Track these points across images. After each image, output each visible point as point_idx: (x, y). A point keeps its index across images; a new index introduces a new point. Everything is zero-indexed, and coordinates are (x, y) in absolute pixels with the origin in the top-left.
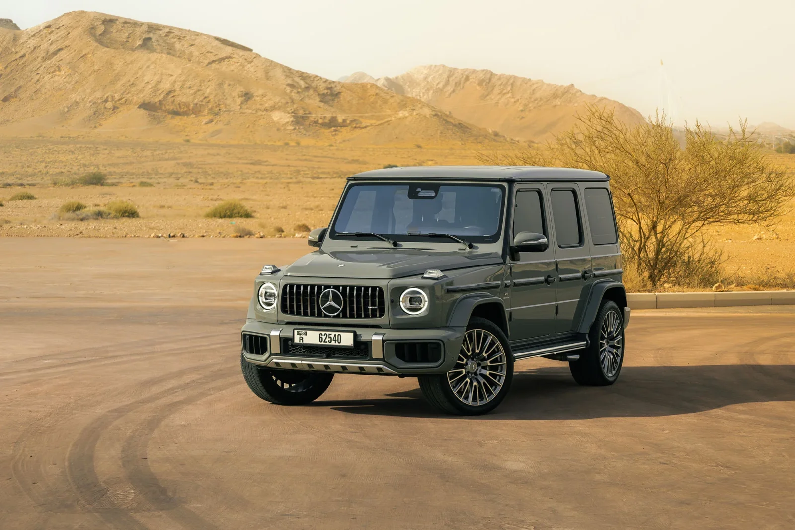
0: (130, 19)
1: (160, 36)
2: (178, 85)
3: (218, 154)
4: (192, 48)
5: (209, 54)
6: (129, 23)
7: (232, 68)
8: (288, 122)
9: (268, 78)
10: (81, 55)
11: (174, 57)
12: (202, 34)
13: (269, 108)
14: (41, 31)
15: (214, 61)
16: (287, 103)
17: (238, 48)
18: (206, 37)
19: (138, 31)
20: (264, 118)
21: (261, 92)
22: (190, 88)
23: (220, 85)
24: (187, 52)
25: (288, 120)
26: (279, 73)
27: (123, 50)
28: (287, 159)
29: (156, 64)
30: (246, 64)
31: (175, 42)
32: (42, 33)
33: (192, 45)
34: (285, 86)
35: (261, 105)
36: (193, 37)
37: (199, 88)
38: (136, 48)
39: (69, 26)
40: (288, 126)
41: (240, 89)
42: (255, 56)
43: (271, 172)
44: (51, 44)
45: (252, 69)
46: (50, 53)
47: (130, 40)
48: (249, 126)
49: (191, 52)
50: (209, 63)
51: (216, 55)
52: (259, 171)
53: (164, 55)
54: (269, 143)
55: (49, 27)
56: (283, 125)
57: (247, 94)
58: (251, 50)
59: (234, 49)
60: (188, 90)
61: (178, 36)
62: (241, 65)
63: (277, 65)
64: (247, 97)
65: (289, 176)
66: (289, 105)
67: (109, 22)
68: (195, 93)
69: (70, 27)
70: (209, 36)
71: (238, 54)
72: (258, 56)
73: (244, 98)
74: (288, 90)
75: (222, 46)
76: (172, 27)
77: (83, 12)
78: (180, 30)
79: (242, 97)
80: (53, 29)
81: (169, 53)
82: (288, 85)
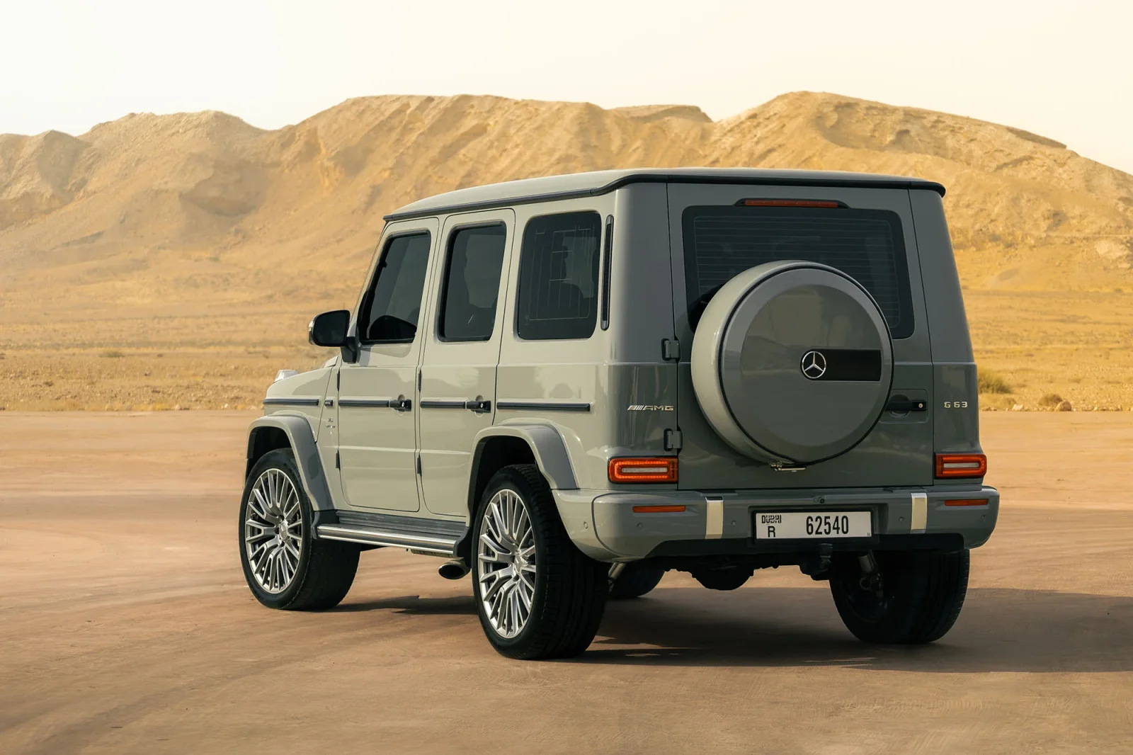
0: (877, 103)
1: (924, 127)
2: (950, 202)
3: (1011, 308)
4: (973, 146)
5: (998, 154)
6: (875, 108)
7: (1034, 174)
8: (1120, 257)
9: (1090, 189)
10: (803, 158)
11: (944, 160)
12: (988, 124)
13: (1090, 236)
14: (742, 123)
15: (1006, 165)
16: (1120, 227)
17: (1042, 144)
18: (993, 128)
19: (890, 120)
20: (1083, 251)
21: (1077, 211)
22: (968, 206)
23: (1015, 201)
24: (965, 150)
25: (1120, 254)
26: (1107, 181)
27: (866, 150)
28: (1117, 314)
29: (915, 170)
30: (1056, 167)
31: (946, 136)
32: (744, 126)
33: (972, 140)
34: (1115, 201)
35: (1078, 231)
36: (973, 129)
37: (982, 207)
38: (887, 146)
39: (784, 114)
40: (1120, 263)
41: (1046, 207)
42: (1069, 155)
43: (1091, 334)
44: (757, 143)
45: (1065, 176)
46: (755, 157)
47: (876, 134)
48: (1060, 264)
49: (971, 151)
50: (1000, 168)
51: (1010, 154)
52: (1072, 332)
53: (928, 156)
54: (1091, 290)
55: (754, 116)
56: (1114, 261)
57: (1056, 214)
58: (1064, 147)
59: (1037, 145)
60: (965, 210)
61: (950, 126)
62: (1047, 170)
63: (1104, 168)
64: (1057, 218)
65: (1117, 338)
66: (1123, 230)
67: (846, 106)
68: (977, 214)
69: (787, 116)
70: (997, 126)
71: (1043, 154)
72: (1074, 155)
73: (1052, 220)
74: (1121, 206)
75: (1019, 141)
76: (941, 113)
77: (806, 93)
78: (954, 117)
79: (1049, 218)
80: (761, 120)
81: (936, 154)
82: (1121, 199)
